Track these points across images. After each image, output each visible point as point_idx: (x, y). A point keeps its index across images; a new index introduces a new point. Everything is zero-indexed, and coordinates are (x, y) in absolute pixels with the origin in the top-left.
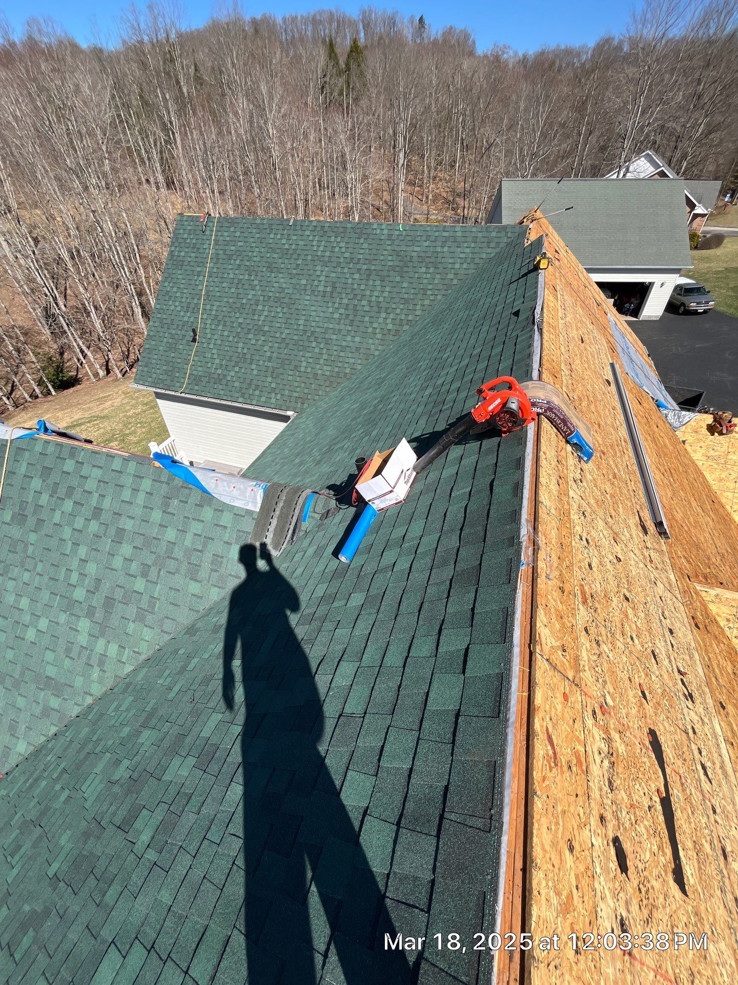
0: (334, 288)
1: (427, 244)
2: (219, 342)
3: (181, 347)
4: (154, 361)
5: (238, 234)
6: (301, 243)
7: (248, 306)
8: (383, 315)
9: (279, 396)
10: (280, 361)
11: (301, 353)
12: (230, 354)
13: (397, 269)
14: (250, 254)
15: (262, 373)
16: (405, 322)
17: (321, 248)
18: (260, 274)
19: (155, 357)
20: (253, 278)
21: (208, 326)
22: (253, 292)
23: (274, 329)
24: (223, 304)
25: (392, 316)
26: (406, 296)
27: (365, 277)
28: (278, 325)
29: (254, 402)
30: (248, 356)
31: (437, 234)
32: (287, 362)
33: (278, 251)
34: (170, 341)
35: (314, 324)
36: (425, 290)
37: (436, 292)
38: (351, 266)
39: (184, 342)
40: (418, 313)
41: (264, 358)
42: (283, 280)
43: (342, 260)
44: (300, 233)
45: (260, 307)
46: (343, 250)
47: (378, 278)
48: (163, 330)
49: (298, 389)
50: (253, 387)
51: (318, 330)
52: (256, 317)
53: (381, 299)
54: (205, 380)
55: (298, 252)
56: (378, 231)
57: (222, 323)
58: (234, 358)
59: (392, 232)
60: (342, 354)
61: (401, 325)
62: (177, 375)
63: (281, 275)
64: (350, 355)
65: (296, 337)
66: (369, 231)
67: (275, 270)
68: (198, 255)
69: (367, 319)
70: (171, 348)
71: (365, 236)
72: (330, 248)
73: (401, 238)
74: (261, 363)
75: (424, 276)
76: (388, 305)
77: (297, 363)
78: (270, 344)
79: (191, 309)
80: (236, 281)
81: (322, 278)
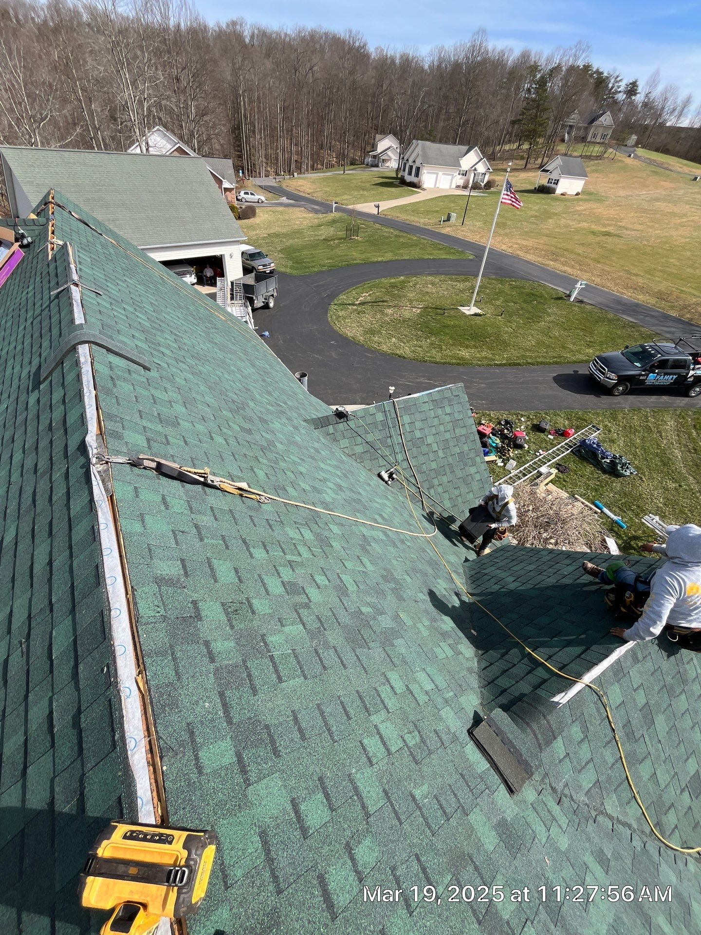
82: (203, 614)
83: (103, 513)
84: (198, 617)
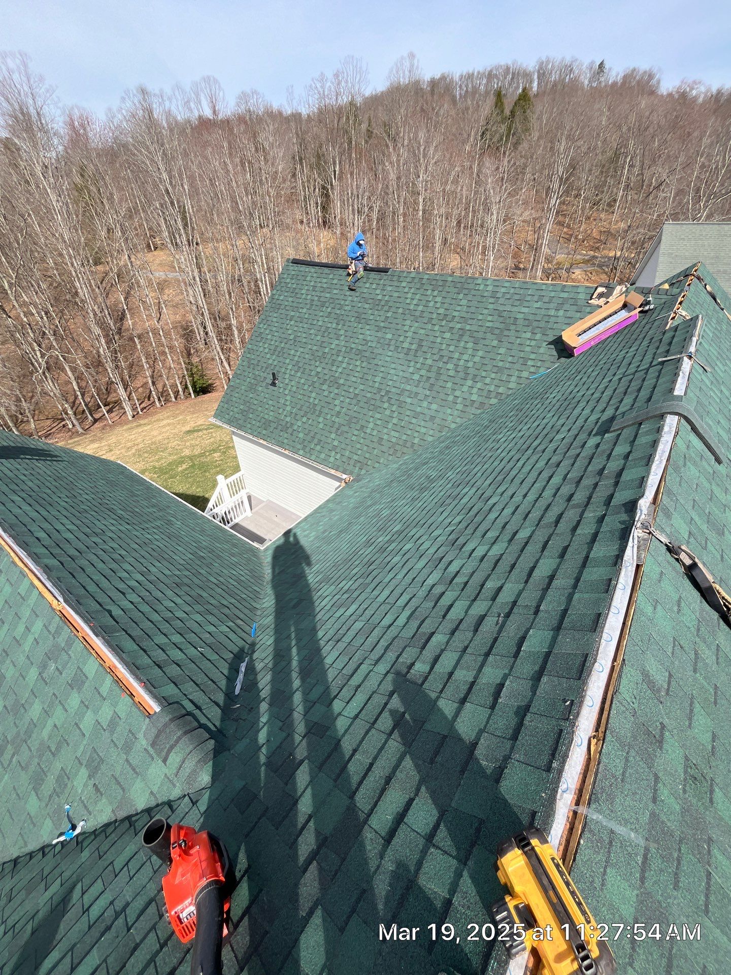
0: (420, 346)
1: (538, 305)
2: (294, 389)
3: (260, 389)
4: (234, 399)
5: (335, 281)
6: (396, 294)
7: (329, 356)
8: (469, 383)
9: (338, 456)
10: (347, 418)
11: (371, 413)
12: (302, 402)
13: (497, 332)
14: (342, 302)
15: (327, 428)
16: (493, 395)
17: (415, 302)
18: (347, 324)
19: (237, 395)
20: (340, 327)
21: (288, 371)
22: (337, 342)
23: (349, 383)
24: (306, 351)
25: (479, 385)
26: (500, 364)
27: (456, 337)
28: (354, 379)
29: (313, 457)
30: (318, 408)
31: (553, 294)
32: (354, 420)
33: (370, 301)
34: (253, 381)
35: (390, 383)
36: (525, 360)
37: (539, 364)
38: (444, 323)
39: (264, 384)
40: (512, 385)
41: (333, 413)
42: (369, 333)
43: (434, 316)
44: (396, 284)
45: (340, 359)
46: (438, 305)
47: (472, 339)
48: (249, 370)
49: (359, 452)
50: (316, 441)
51: (393, 390)
52: (334, 368)
53: (470, 364)
54: (273, 425)
55: (390, 304)
56: (482, 287)
57: (301, 370)
58: (304, 408)
59: (496, 289)
60: (414, 421)
61: (488, 397)
62: (251, 416)
63: (368, 327)
64: (423, 423)
65: (369, 395)
66: (471, 286)
67: (363, 321)
68: (294, 299)
69: (449, 385)
70: (251, 389)
71: (466, 292)
72: (424, 302)
73: (508, 296)
74: (329, 417)
75: (528, 342)
76: (476, 372)
77: (364, 423)
78: (342, 399)
79: (277, 353)
80: (323, 329)
81: (410, 334)
82: (665, 746)
83: (626, 575)
84: (661, 742)
